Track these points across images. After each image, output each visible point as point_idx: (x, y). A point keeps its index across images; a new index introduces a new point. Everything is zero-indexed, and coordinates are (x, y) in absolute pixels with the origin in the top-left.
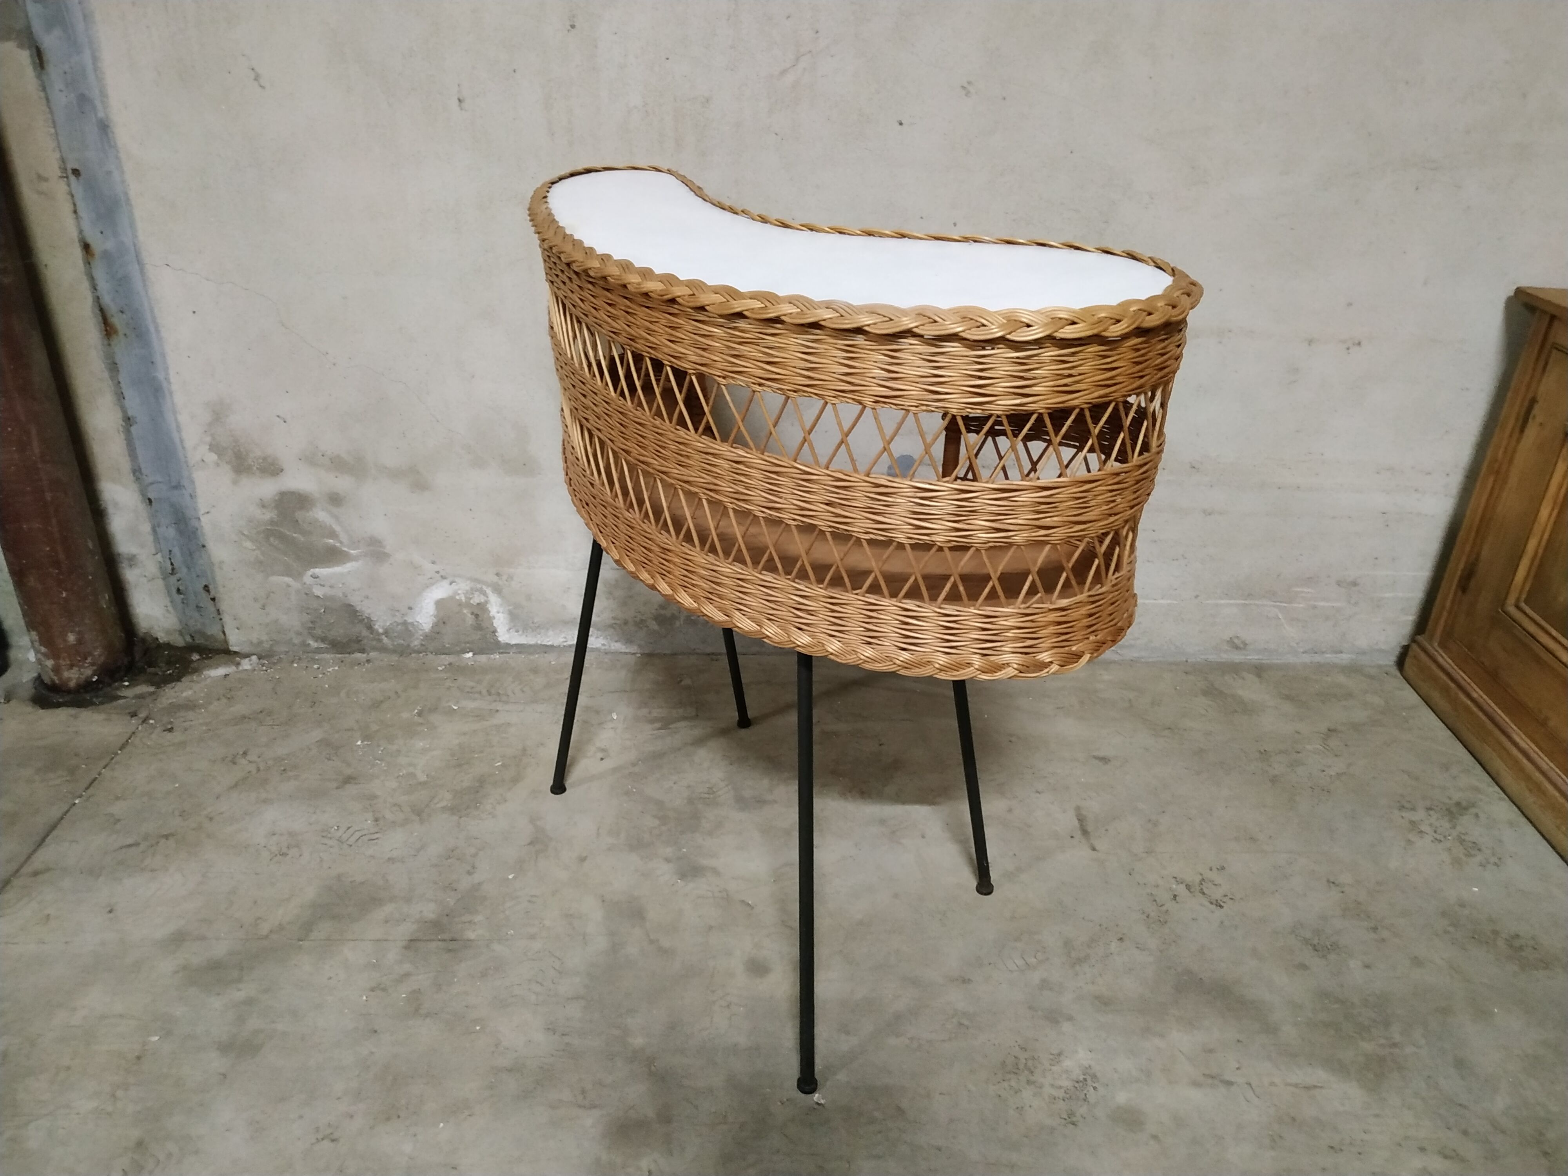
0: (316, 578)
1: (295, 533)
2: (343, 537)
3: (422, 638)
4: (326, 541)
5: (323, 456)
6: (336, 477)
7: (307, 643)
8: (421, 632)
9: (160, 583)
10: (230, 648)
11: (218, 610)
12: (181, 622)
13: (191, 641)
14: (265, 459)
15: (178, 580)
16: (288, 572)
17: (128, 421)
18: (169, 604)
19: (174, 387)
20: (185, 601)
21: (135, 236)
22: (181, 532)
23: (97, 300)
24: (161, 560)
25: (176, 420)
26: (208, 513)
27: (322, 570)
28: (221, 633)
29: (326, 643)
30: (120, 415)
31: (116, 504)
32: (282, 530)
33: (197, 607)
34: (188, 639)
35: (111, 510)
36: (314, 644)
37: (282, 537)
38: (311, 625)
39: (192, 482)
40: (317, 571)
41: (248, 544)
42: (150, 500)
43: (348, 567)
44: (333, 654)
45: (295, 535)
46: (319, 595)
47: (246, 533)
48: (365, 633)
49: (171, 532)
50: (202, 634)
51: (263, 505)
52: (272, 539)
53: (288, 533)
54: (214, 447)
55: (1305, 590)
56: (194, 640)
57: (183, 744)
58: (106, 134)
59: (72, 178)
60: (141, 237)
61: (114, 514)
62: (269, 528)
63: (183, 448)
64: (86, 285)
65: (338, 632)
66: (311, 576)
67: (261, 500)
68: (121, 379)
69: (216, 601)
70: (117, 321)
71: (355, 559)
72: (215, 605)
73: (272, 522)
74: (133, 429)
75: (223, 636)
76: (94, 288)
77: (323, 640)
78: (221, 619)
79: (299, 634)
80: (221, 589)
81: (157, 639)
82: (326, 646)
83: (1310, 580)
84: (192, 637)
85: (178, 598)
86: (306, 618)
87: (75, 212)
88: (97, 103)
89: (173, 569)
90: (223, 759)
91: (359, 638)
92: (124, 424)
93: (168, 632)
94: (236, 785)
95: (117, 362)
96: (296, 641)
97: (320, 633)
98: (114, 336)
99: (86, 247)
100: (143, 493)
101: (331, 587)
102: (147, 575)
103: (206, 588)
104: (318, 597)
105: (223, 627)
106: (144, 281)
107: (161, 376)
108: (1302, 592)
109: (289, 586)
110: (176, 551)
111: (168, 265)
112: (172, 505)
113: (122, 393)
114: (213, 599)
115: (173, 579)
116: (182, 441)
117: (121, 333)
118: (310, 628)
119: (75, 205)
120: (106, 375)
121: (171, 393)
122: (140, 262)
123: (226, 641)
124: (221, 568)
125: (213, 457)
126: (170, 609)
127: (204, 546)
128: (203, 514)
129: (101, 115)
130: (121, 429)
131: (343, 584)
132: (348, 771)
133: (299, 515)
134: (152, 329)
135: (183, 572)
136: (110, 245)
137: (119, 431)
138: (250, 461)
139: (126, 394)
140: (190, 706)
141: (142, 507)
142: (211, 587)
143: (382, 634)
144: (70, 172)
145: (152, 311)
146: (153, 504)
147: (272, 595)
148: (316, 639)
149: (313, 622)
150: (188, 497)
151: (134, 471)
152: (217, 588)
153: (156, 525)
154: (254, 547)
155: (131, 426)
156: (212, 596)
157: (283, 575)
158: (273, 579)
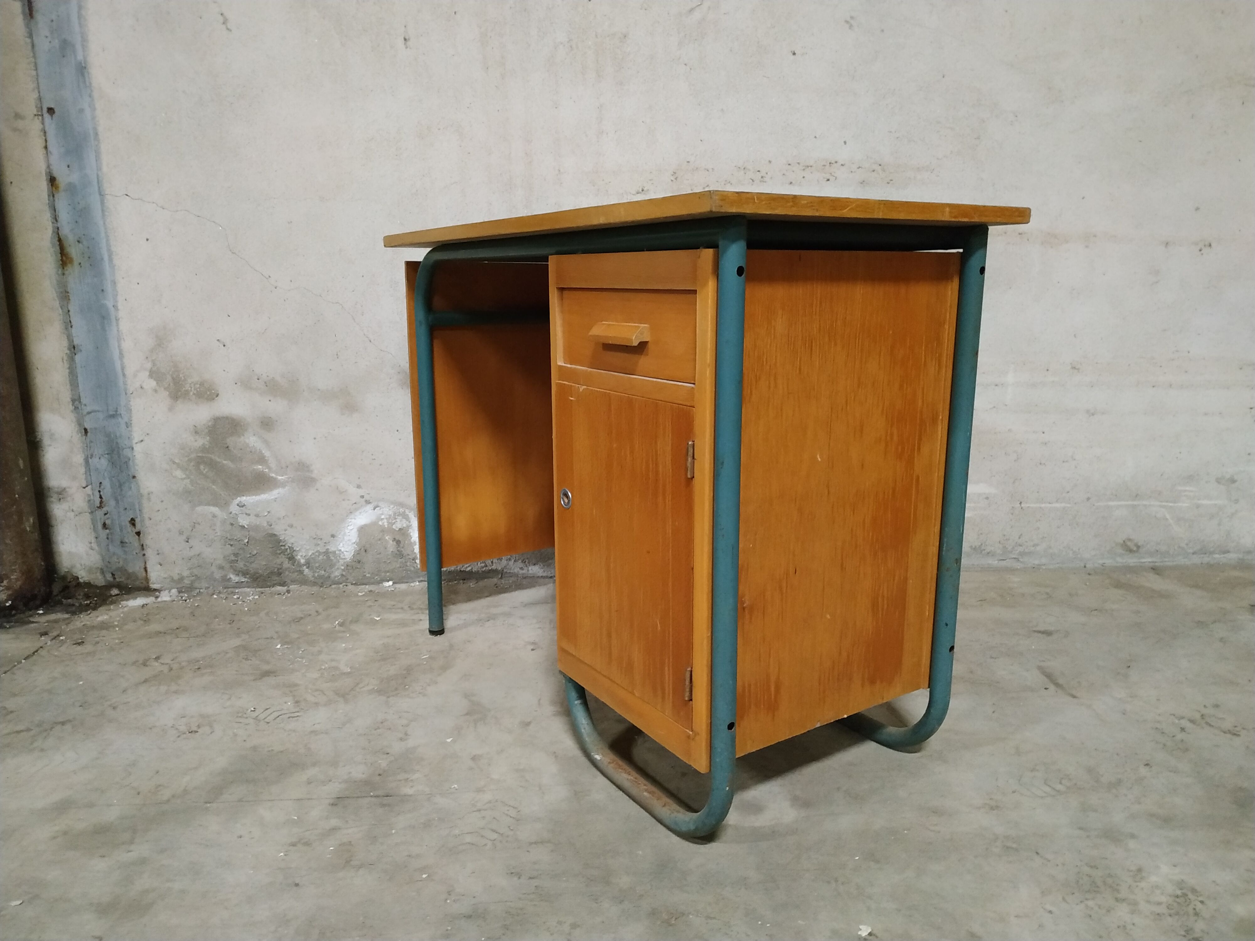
0: (242, 506)
1: (225, 460)
2: (273, 464)
3: (343, 568)
4: (255, 468)
5: (258, 379)
6: (270, 401)
7: (228, 577)
8: (342, 562)
9: (87, 517)
10: (151, 585)
11: (142, 545)
12: (103, 560)
13: (111, 579)
14: (202, 384)
15: (105, 514)
16: (215, 502)
17: (73, 348)
18: (93, 540)
19: (122, 314)
20: (110, 536)
21: (99, 168)
22: (113, 463)
23: (57, 231)
24: (90, 492)
25: (119, 346)
26: (142, 441)
27: (248, 498)
28: (143, 570)
29: (248, 576)
30: (65, 343)
31: (52, 436)
32: (213, 456)
33: (122, 542)
34: (109, 577)
35: (46, 441)
36: (235, 578)
37: (212, 464)
38: (233, 558)
39: (129, 410)
40: (244, 499)
41: (179, 473)
42: (86, 430)
43: (275, 493)
44: (253, 587)
45: (225, 462)
46: (244, 525)
47: (177, 461)
48: (287, 564)
49: (103, 463)
50: (123, 570)
51: (196, 432)
52: (202, 467)
53: (218, 460)
54: (154, 374)
55: (1187, 488)
56: (115, 578)
57: (92, 654)
58: (83, 75)
59: (47, 116)
60: (105, 169)
61: (50, 445)
62: (200, 455)
63: (124, 375)
64: (47, 216)
65: (259, 565)
66: (238, 505)
67: (195, 426)
68: (70, 308)
69: (141, 535)
70: (74, 251)
71: (283, 485)
72: (139, 540)
73: (204, 449)
74: (77, 358)
75: (144, 574)
76: (55, 219)
77: (244, 574)
78: (144, 555)
79: (221, 568)
80: (147, 522)
81: (78, 578)
82: (246, 579)
83: (1190, 478)
84: (113, 575)
85: (103, 534)
86: (229, 550)
87: (46, 147)
88: (79, 47)
89: (101, 502)
90: (134, 663)
91: (280, 571)
92: (68, 352)
93: (90, 570)
94: (146, 681)
95: (69, 290)
96: (218, 575)
97: (242, 566)
98: (69, 265)
99: (52, 180)
100: (80, 423)
101: (257, 516)
102: (75, 509)
103: (133, 522)
104: (243, 527)
105: (145, 563)
106: (103, 211)
107: (109, 304)
108: (1185, 491)
109: (214, 516)
110: (107, 483)
111: (127, 195)
112: (108, 435)
113: (70, 322)
114: (138, 534)
115: (100, 513)
116: (123, 369)
117: (76, 263)
118: (232, 561)
119: (46, 141)
120: (57, 304)
121: (117, 320)
122: (101, 194)
123: (147, 579)
124: (149, 499)
125: (153, 383)
126: (94, 545)
127: (134, 477)
128: (136, 443)
129: (80, 57)
130: (65, 358)
131: (269, 512)
132: (266, 667)
133: (231, 441)
134: (106, 258)
135: (111, 505)
136: (75, 178)
137: (63, 359)
138: (187, 387)
139: (73, 323)
140: (104, 626)
141: (77, 438)
142: (138, 521)
143: (304, 565)
144: (45, 110)
145: (108, 240)
146: (89, 434)
147: (196, 525)
148: (238, 573)
149: (236, 555)
150: (123, 426)
151: (73, 401)
152: (142, 521)
153: (89, 456)
154: (184, 476)
155: (75, 354)
156: (137, 530)
157: (208, 504)
158: (199, 509)
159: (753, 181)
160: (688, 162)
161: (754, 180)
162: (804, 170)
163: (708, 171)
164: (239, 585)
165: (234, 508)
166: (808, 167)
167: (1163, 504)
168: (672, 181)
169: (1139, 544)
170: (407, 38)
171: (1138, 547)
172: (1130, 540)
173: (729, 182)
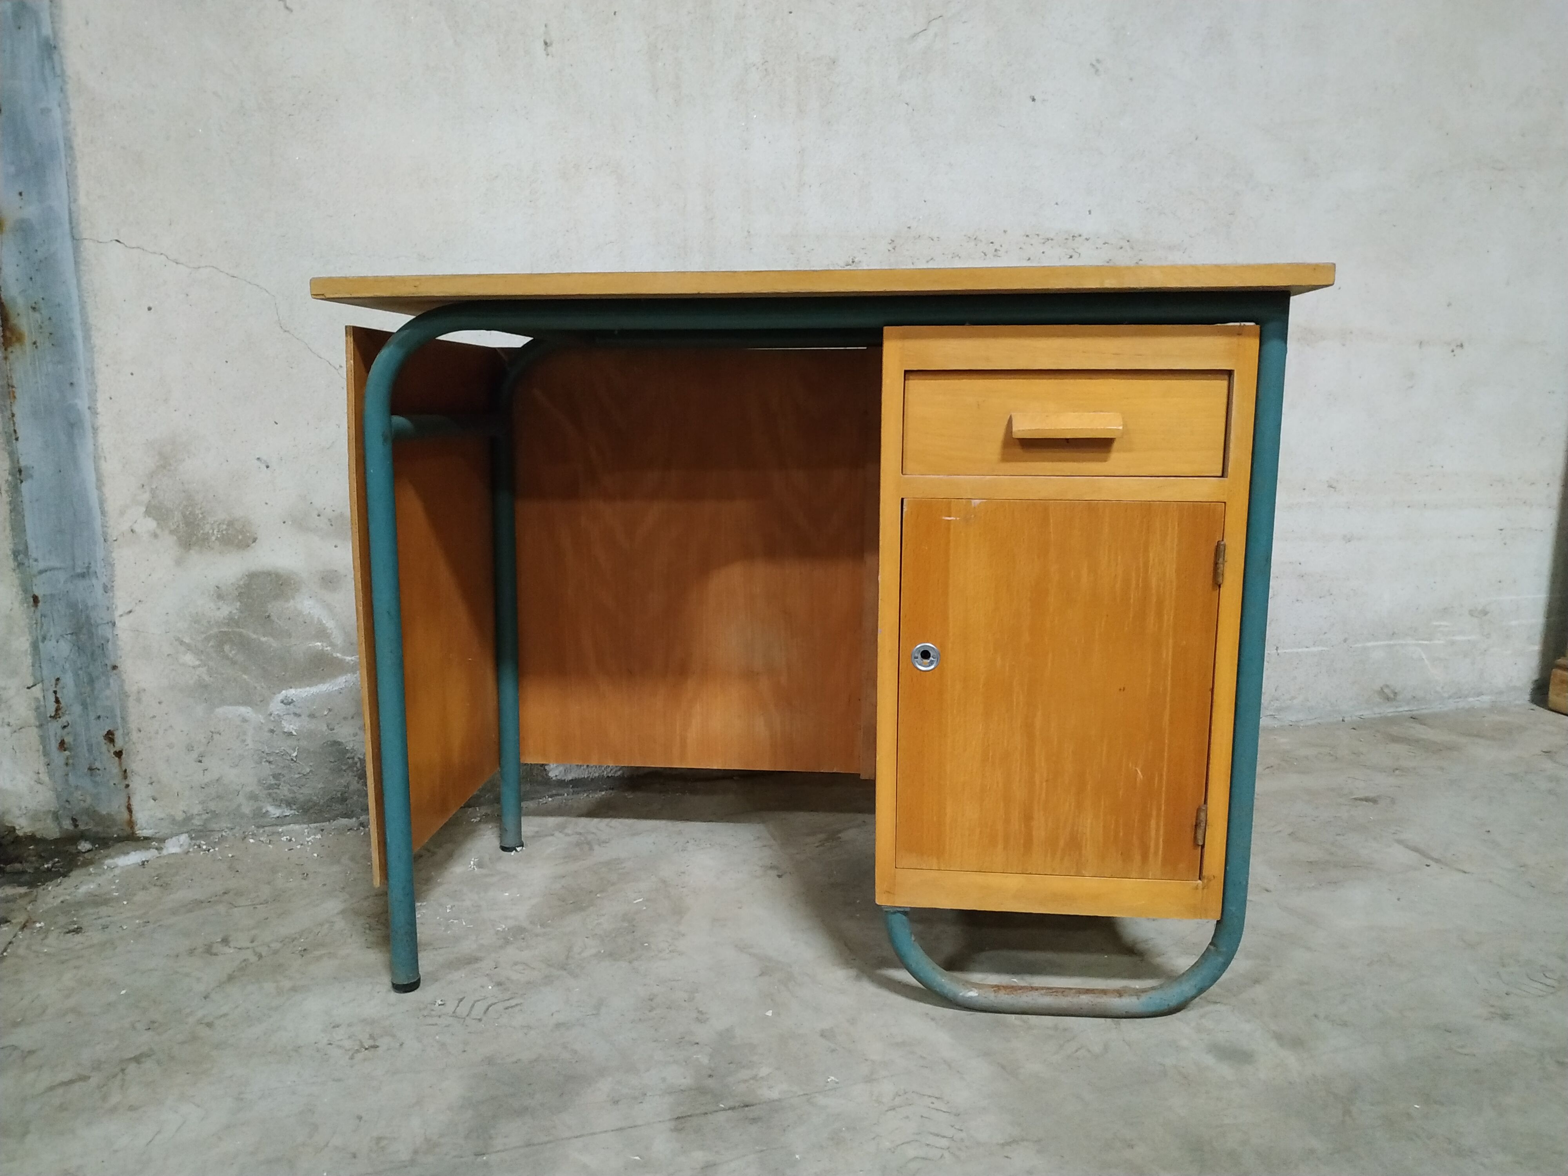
0: (289, 704)
1: (264, 636)
2: (338, 638)
4: (311, 645)
5: (319, 515)
6: (336, 546)
7: (264, 811)
9: (33, 734)
10: (137, 832)
11: (125, 771)
12: (58, 797)
13: (71, 828)
14: (230, 524)
15: (65, 727)
16: (246, 699)
17: (19, 473)
18: (42, 769)
19: (102, 420)
20: (71, 761)
21: (73, 199)
22: (80, 648)
24: (40, 695)
25: (97, 469)
26: (130, 612)
27: (299, 690)
28: (124, 809)
29: (294, 807)
30: (6, 465)
32: (244, 631)
33: (90, 769)
34: (67, 824)
36: (275, 812)
37: (244, 644)
38: (273, 782)
39: (109, 565)
40: (291, 693)
41: (189, 659)
42: (36, 599)
43: (341, 682)
44: (304, 823)
45: (263, 639)
46: (291, 730)
47: (187, 640)
48: (355, 785)
49: (65, 648)
50: (92, 813)
51: (219, 595)
52: (227, 648)
53: (253, 636)
54: (155, 510)
55: (1442, 623)
56: (76, 826)
57: (108, 944)
58: (50, 57)
60: (83, 200)
62: (226, 629)
63: (103, 513)
65: (313, 789)
66: (282, 702)
67: (218, 587)
68: (15, 410)
69: (124, 756)
70: (24, 323)
71: (352, 669)
72: (120, 764)
73: (230, 620)
74: (25, 487)
75: (126, 815)
77: (289, 804)
78: (127, 786)
79: (253, 797)
80: (135, 736)
81: (14, 829)
82: (292, 812)
83: (1445, 612)
84: (74, 820)
85: (59, 758)
86: (266, 770)
88: (45, 16)
89: (57, 710)
90: (191, 952)
91: (347, 795)
92: (10, 478)
93: (35, 817)
95: (15, 382)
96: (247, 810)
97: (286, 793)
98: (17, 345)
100: (25, 587)
101: (311, 716)
102: (12, 722)
103: (110, 737)
104: (290, 734)
105: (129, 798)
106: (76, 263)
107: (82, 404)
108: (1440, 626)
109: (245, 720)
110: (68, 680)
111: (117, 241)
112: (72, 605)
113: (15, 431)
114: (119, 754)
115: (54, 727)
116: (102, 502)
117: (28, 341)
118: (270, 787)
121: (95, 430)
122: (76, 240)
123: (131, 823)
124: (139, 700)
125: (151, 524)
126: (45, 778)
127: (115, 667)
128: (121, 616)
129: (47, 31)
131: (330, 710)
133: (274, 608)
134: (79, 334)
135: (73, 713)
136: (31, 211)
138: (207, 528)
139: (19, 434)
140: (99, 900)
141: (20, 611)
142: (118, 734)
145: (83, 308)
146: (40, 604)
147: (216, 736)
148: (279, 802)
149: (276, 776)
150: (99, 590)
151: (16, 554)
152: (127, 734)
153: (40, 638)
154: (197, 663)
155: (22, 482)
156: (117, 749)
157: (237, 703)
158: (220, 711)
159: (985, 255)
160: (909, 228)
161: (986, 253)
162: (1044, 243)
163: (933, 240)
164: (282, 820)
165: (275, 706)
166: (1048, 240)
167: (1420, 642)
168: (889, 251)
169: (1396, 691)
170: (548, 41)
171: (1395, 694)
172: (1387, 686)
173: (958, 255)
